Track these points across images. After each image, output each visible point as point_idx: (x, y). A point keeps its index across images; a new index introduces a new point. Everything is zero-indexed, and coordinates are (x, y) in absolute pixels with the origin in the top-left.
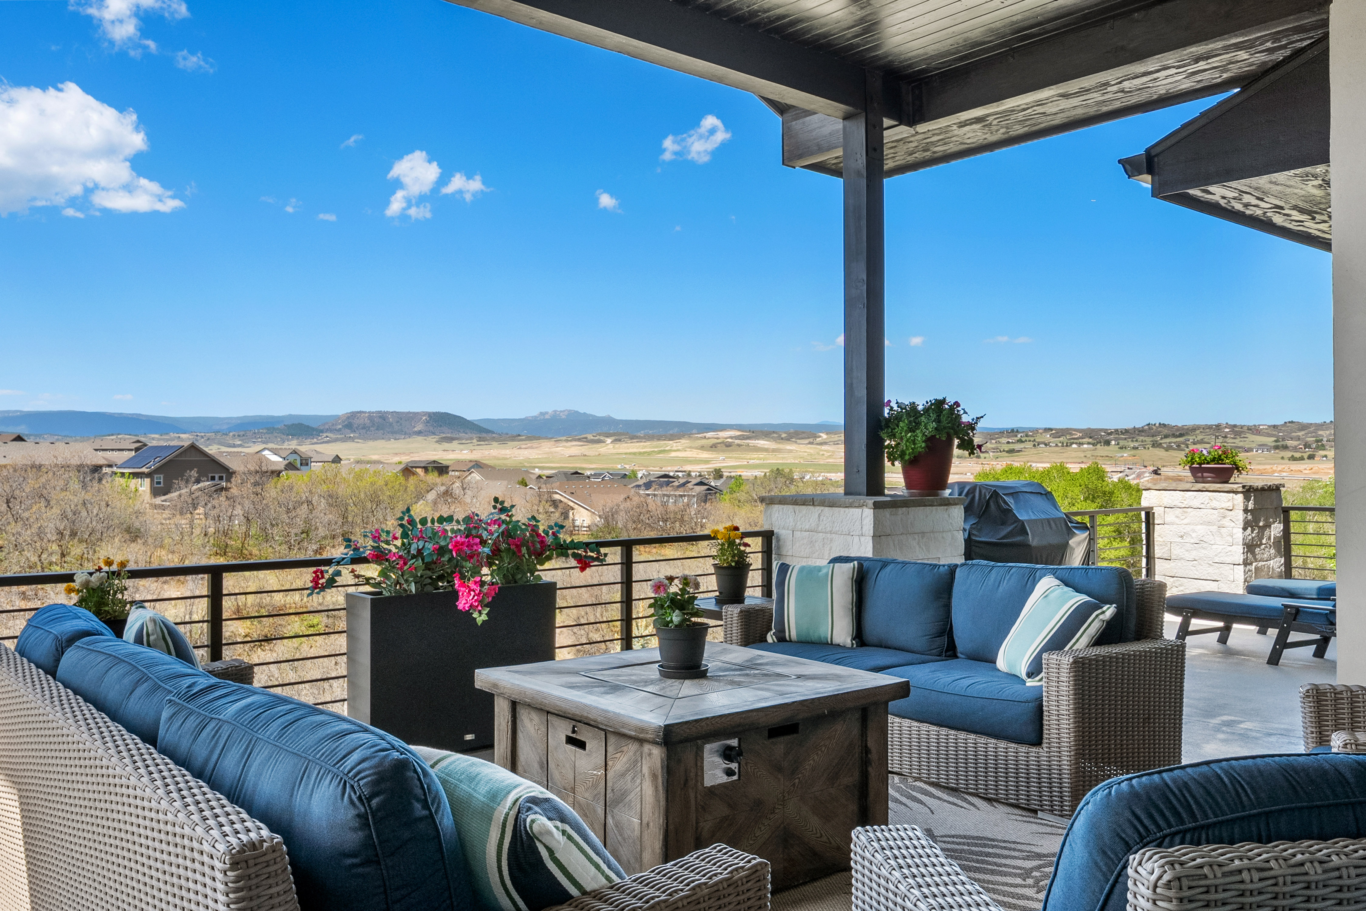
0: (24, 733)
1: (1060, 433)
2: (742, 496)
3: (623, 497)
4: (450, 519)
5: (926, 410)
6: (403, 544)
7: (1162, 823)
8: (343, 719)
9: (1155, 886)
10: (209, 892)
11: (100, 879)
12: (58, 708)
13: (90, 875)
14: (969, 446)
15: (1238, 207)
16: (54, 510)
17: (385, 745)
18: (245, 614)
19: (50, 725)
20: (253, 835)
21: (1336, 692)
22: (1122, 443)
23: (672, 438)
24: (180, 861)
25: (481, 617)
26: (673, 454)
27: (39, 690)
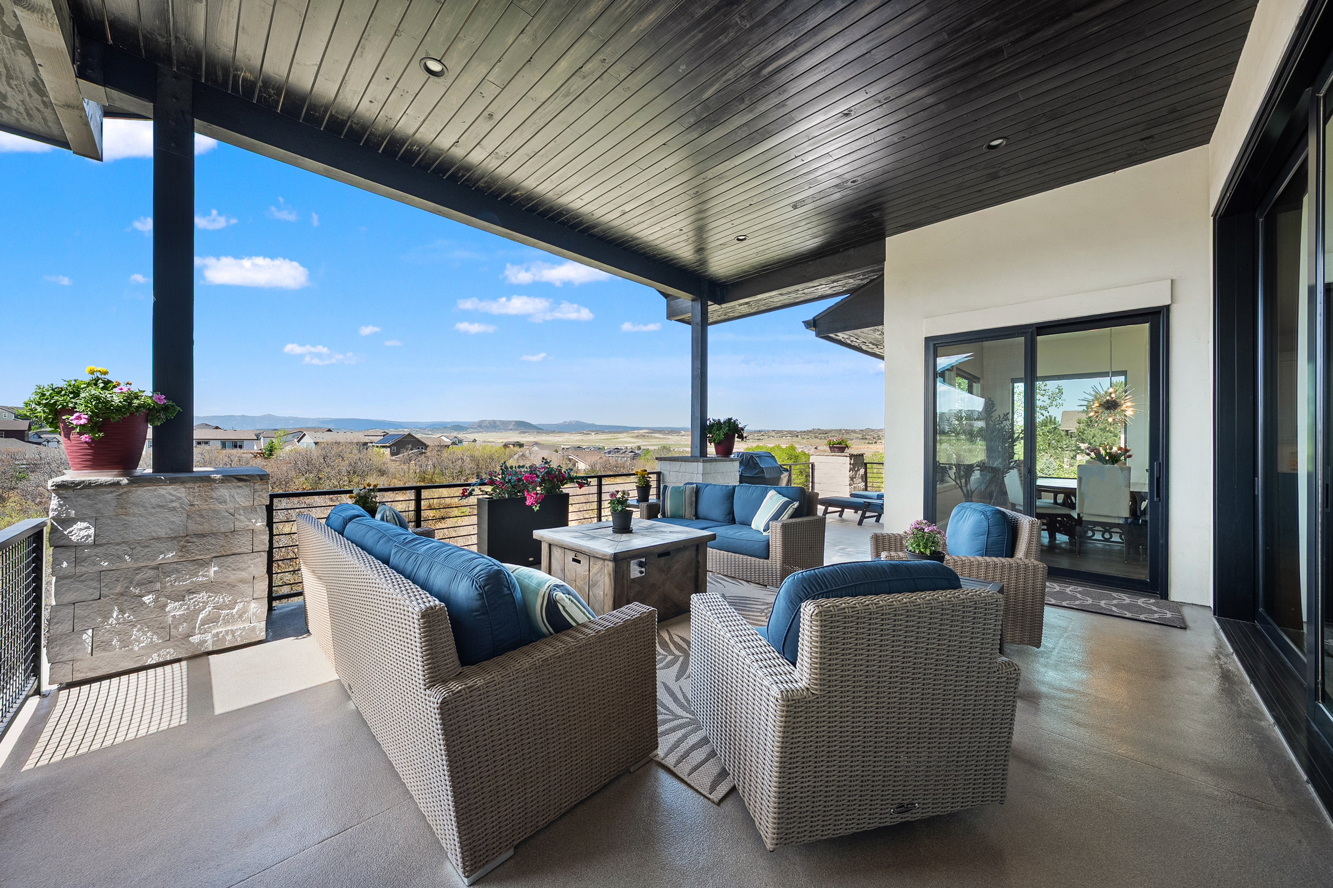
0: (329, 560)
1: (778, 432)
2: (648, 457)
3: (599, 457)
4: (523, 466)
5: (724, 422)
6: (502, 477)
7: (814, 590)
8: (473, 553)
9: (812, 616)
10: (411, 628)
11: (363, 624)
12: (344, 549)
13: (358, 622)
14: (741, 437)
15: (849, 342)
16: (346, 462)
17: (491, 563)
18: (433, 507)
19: (340, 557)
20: (432, 604)
21: (883, 536)
22: (803, 436)
23: (619, 433)
24: (399, 615)
25: (536, 508)
26: (620, 439)
27: (335, 541)
